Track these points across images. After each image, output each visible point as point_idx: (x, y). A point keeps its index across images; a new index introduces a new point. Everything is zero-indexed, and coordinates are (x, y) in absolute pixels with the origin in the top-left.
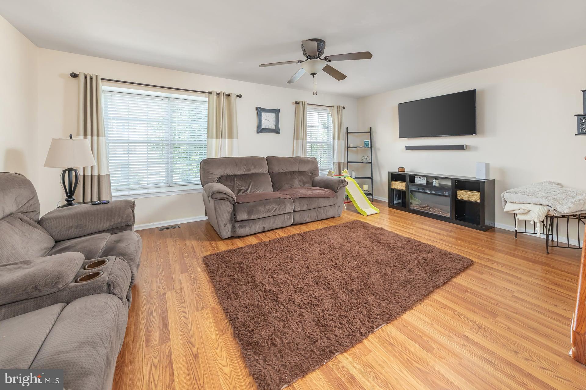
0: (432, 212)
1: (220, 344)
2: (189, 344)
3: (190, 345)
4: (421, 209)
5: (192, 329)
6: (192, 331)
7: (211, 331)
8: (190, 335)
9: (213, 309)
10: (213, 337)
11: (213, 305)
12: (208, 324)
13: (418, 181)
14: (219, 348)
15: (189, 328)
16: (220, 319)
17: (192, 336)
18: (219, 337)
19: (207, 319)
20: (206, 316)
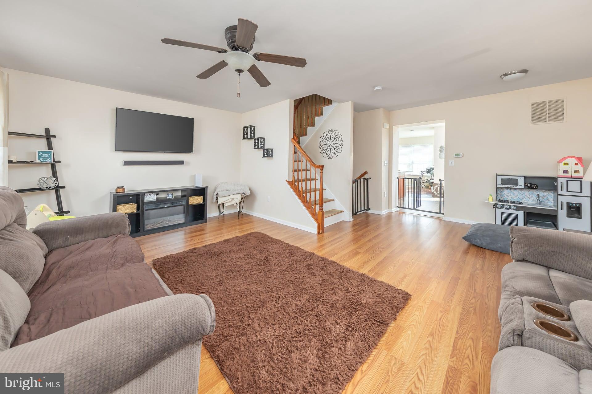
0: (170, 224)
1: (409, 325)
2: (432, 346)
3: (432, 344)
4: (158, 226)
5: (422, 354)
6: (424, 352)
7: (408, 336)
8: (427, 351)
9: (389, 349)
10: (409, 332)
11: (385, 352)
12: (405, 343)
13: (148, 198)
14: (412, 324)
15: (424, 357)
16: (392, 337)
17: (426, 348)
18: (405, 328)
19: (402, 347)
20: (401, 350)
